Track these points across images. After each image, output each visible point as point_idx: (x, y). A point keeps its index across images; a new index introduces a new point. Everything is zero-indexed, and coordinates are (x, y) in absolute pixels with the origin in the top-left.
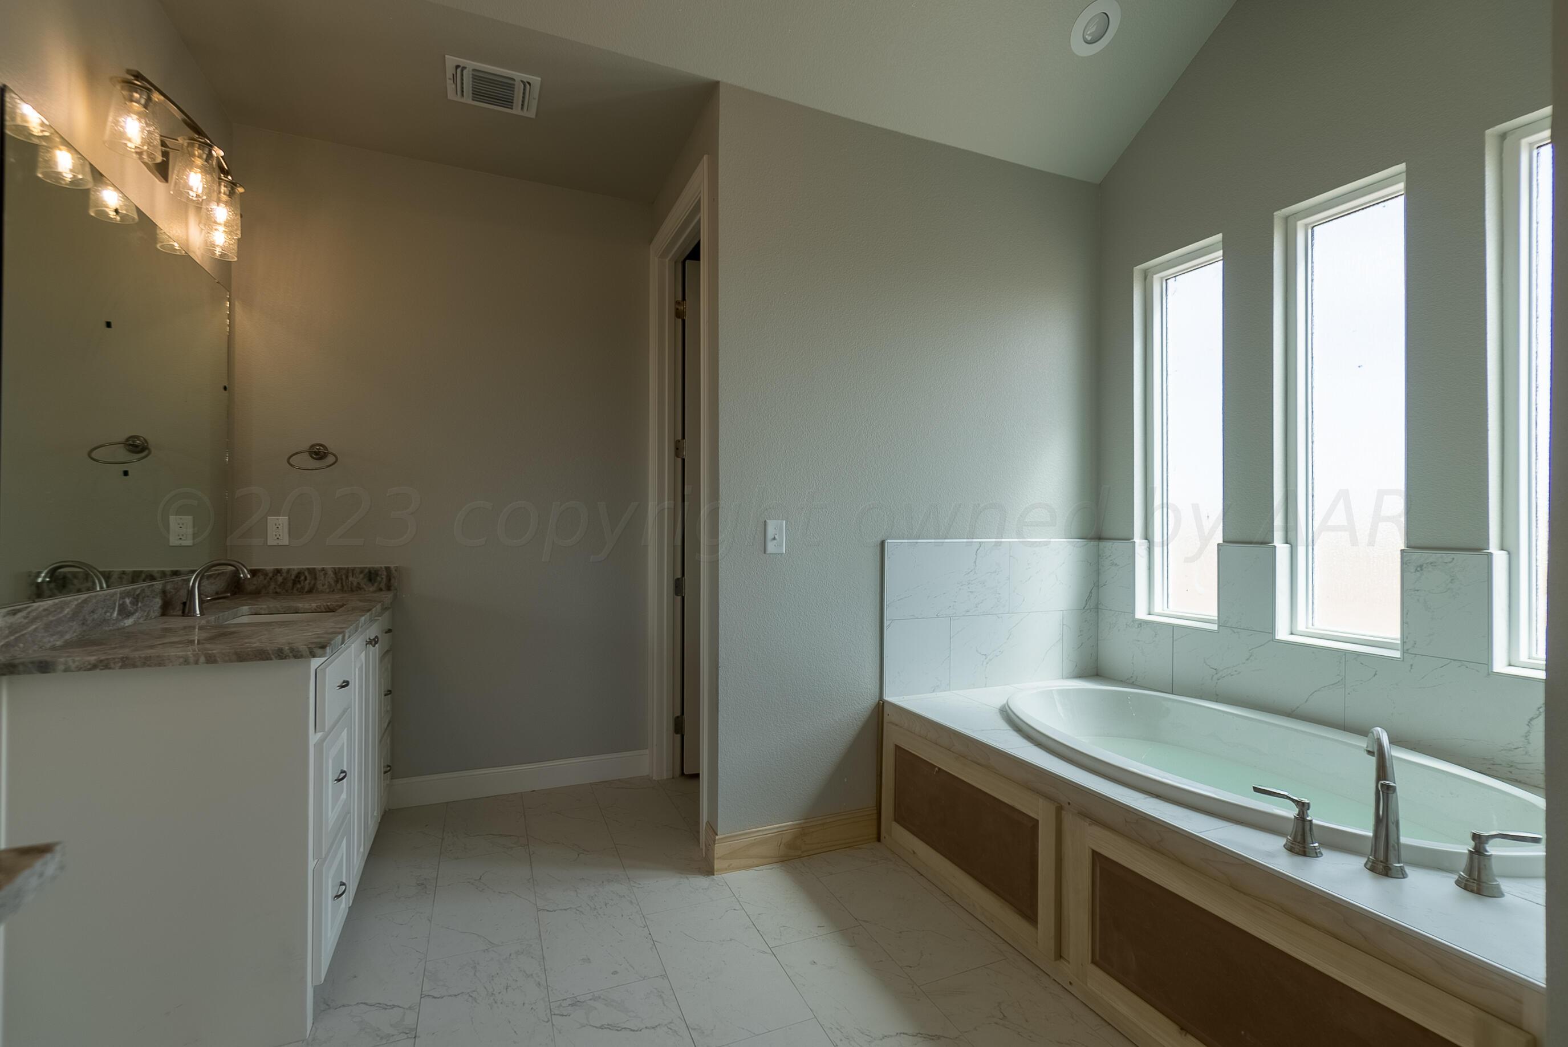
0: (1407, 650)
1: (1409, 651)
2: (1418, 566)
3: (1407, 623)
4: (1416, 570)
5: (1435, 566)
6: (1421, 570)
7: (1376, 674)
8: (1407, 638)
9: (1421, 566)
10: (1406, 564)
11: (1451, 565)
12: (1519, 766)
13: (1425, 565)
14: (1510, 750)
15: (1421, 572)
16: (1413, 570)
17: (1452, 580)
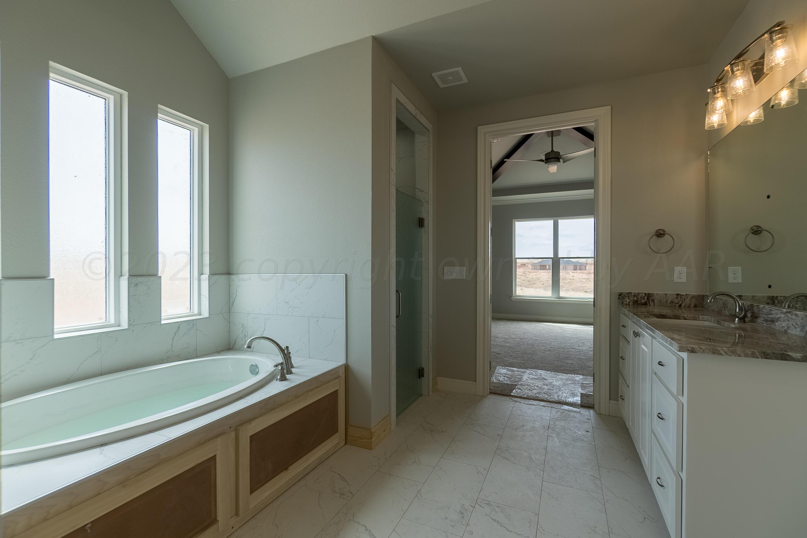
0: (131, 324)
1: (132, 324)
2: (135, 284)
3: (131, 311)
4: (135, 286)
5: (142, 283)
6: (137, 286)
7: (117, 340)
8: (131, 318)
9: (137, 284)
10: (131, 283)
11: (148, 282)
12: (170, 357)
13: (138, 284)
14: (167, 352)
15: (137, 287)
16: (133, 286)
17: (149, 289)
